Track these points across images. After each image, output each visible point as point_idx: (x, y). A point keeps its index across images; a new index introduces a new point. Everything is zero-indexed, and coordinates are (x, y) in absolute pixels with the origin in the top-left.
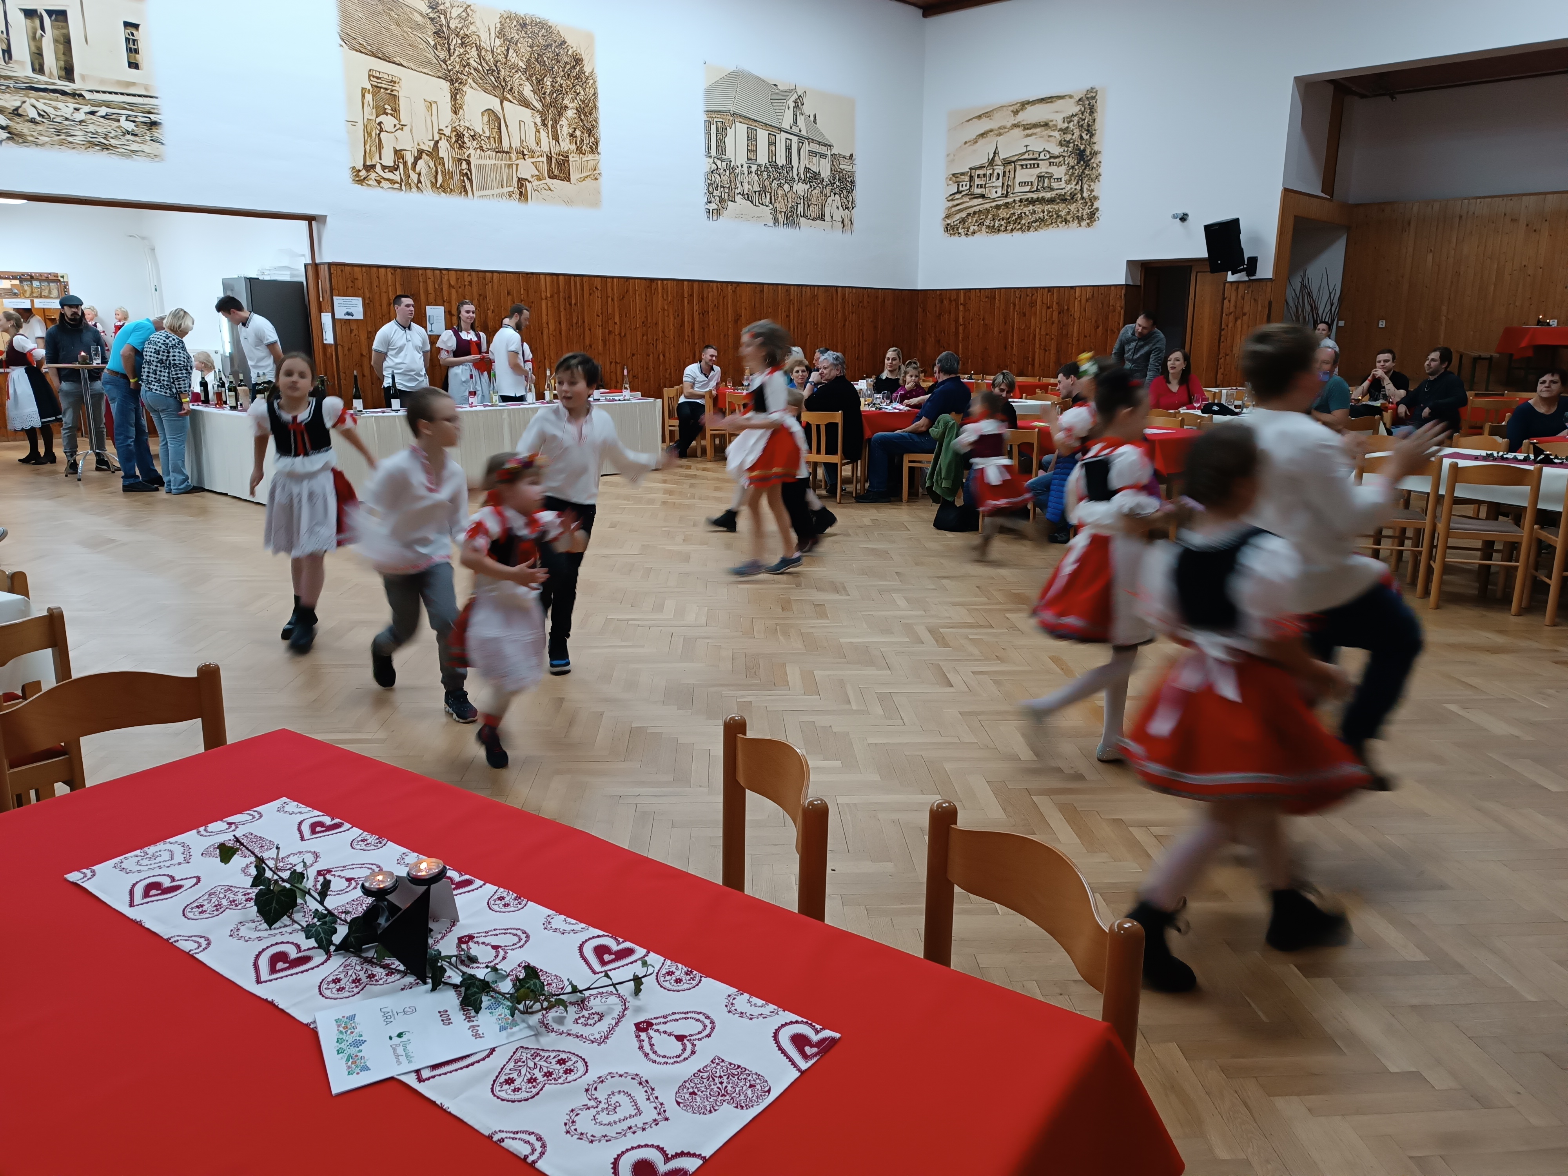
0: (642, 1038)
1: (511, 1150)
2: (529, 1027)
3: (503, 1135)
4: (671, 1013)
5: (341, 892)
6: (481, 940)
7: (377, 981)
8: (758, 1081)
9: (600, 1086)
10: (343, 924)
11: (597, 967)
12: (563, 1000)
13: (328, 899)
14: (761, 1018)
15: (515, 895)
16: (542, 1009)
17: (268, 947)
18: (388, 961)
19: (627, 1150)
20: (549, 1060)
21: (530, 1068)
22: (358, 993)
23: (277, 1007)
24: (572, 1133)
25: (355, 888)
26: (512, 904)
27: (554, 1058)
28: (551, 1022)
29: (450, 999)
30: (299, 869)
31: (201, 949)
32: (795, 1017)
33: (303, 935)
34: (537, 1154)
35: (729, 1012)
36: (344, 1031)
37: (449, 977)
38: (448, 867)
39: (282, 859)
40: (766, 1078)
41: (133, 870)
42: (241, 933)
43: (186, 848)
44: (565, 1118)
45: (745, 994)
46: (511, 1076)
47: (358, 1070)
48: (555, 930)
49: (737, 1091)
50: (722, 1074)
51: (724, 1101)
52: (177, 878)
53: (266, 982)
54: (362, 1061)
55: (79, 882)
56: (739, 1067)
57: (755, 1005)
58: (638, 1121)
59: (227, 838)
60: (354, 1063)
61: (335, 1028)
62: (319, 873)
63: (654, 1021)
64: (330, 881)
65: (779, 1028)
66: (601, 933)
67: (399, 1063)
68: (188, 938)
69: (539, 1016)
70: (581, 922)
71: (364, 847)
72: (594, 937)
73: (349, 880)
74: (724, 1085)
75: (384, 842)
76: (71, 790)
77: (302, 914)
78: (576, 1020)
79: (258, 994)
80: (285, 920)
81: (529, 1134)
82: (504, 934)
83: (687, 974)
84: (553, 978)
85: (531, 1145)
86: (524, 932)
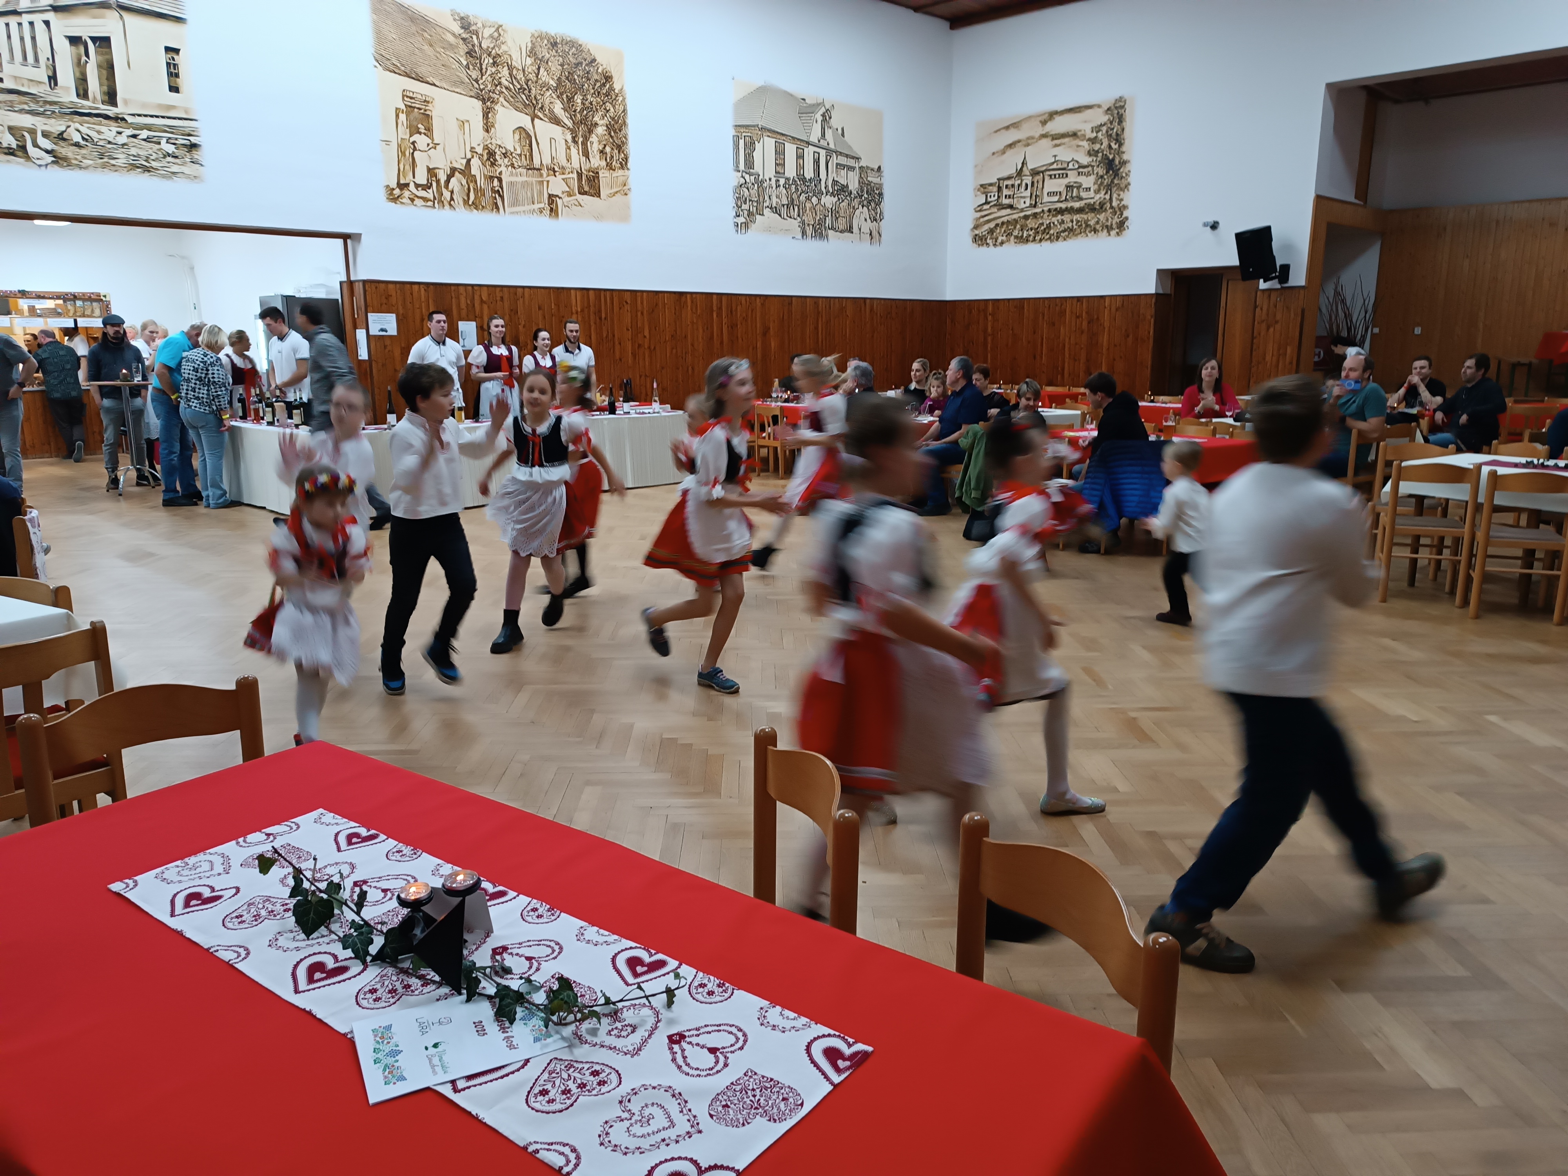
0: (675, 1050)
1: (546, 1161)
2: (563, 1038)
3: (538, 1146)
4: (703, 1025)
5: (377, 903)
6: (515, 951)
7: (413, 991)
8: (791, 1094)
9: (633, 1098)
10: (379, 935)
11: (630, 979)
12: (596, 1012)
13: (364, 909)
14: (793, 1031)
15: (548, 906)
16: (576, 1020)
17: (305, 958)
18: (423, 971)
19: (661, 1163)
20: (583, 1071)
21: (564, 1079)
22: (394, 1003)
23: (315, 1017)
24: (606, 1145)
25: (391, 899)
26: (545, 916)
27: (588, 1069)
28: (584, 1034)
29: (484, 1010)
30: (336, 879)
31: (240, 958)
32: (827, 1031)
33: (340, 946)
34: (571, 1166)
35: (762, 1024)
36: (380, 1041)
37: (484, 988)
38: (482, 879)
39: (319, 869)
40: (799, 1092)
41: (174, 881)
42: (279, 943)
43: (226, 859)
44: (599, 1130)
45: (778, 1007)
46: (545, 1087)
47: (394, 1080)
48: (588, 942)
49: (770, 1104)
50: (755, 1087)
51: (757, 1114)
52: (216, 889)
53: (304, 991)
54: (399, 1071)
55: (122, 892)
56: (772, 1080)
57: (788, 1018)
58: (672, 1133)
59: (265, 848)
60: (391, 1072)
61: (372, 1038)
62: (356, 884)
63: (687, 1034)
64: (366, 892)
65: (812, 1042)
66: (634, 944)
68: (228, 948)
69: (572, 1027)
70: (614, 934)
71: (399, 858)
72: (626, 949)
73: (385, 891)
74: (757, 1098)
75: (419, 854)
76: (113, 801)
77: (339, 925)
78: (610, 1031)
79: (297, 1004)
80: (323, 930)
81: (565, 1145)
82: (538, 945)
83: (719, 986)
84: (586, 989)
85: (566, 1156)
86: (557, 944)
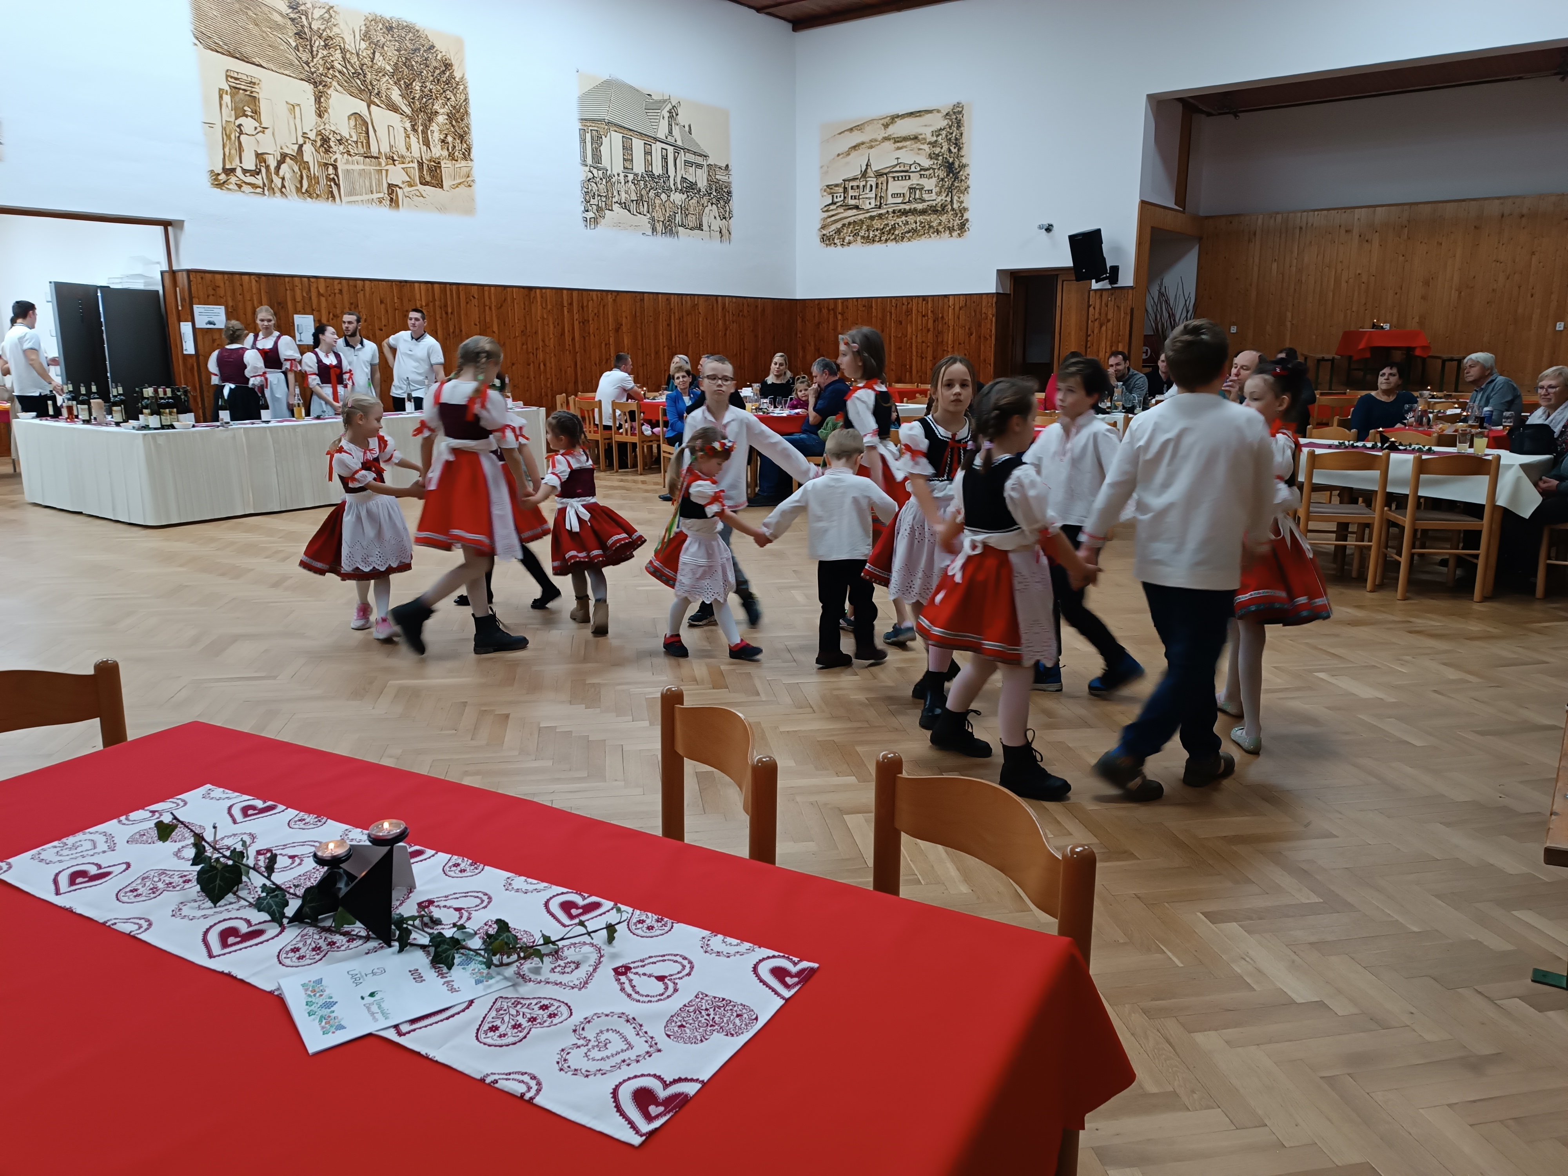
0: (622, 981)
1: (506, 1089)
2: (506, 978)
3: (496, 1077)
4: (647, 957)
6: (442, 904)
8: (744, 1011)
9: (587, 1026)
10: (294, 897)
11: (566, 921)
12: (539, 950)
13: (274, 875)
14: (738, 956)
15: (470, 861)
16: (518, 960)
17: (215, 924)
19: (624, 1081)
20: (531, 1006)
21: (512, 1015)
22: (320, 959)
23: (235, 978)
24: (566, 1070)
25: (300, 864)
26: (468, 870)
27: (536, 1004)
28: (527, 973)
29: (420, 960)
30: (239, 848)
31: (142, 929)
32: (771, 953)
34: (533, 1092)
35: (706, 952)
36: (312, 994)
37: (415, 939)
40: (752, 1008)
41: (54, 860)
42: (184, 913)
43: (109, 837)
44: (557, 1058)
45: (719, 936)
46: (495, 1024)
47: (333, 1029)
48: (517, 890)
49: (725, 1020)
50: (708, 1007)
51: (714, 1031)
52: (103, 866)
53: (219, 956)
54: (336, 1021)
56: (724, 999)
57: (730, 944)
58: (631, 1054)
60: (328, 1023)
61: (303, 992)
62: (259, 853)
63: (632, 965)
64: (276, 855)
65: (758, 963)
66: (565, 890)
67: (376, 1020)
68: (127, 920)
69: (513, 968)
70: (543, 881)
71: (303, 827)
72: (558, 895)
73: (292, 857)
74: (711, 1017)
75: (324, 820)
77: (247, 891)
78: (553, 969)
79: (213, 968)
80: (230, 897)
81: (523, 1074)
82: (465, 897)
83: (657, 921)
84: (524, 931)
85: (526, 1084)
86: (486, 894)
